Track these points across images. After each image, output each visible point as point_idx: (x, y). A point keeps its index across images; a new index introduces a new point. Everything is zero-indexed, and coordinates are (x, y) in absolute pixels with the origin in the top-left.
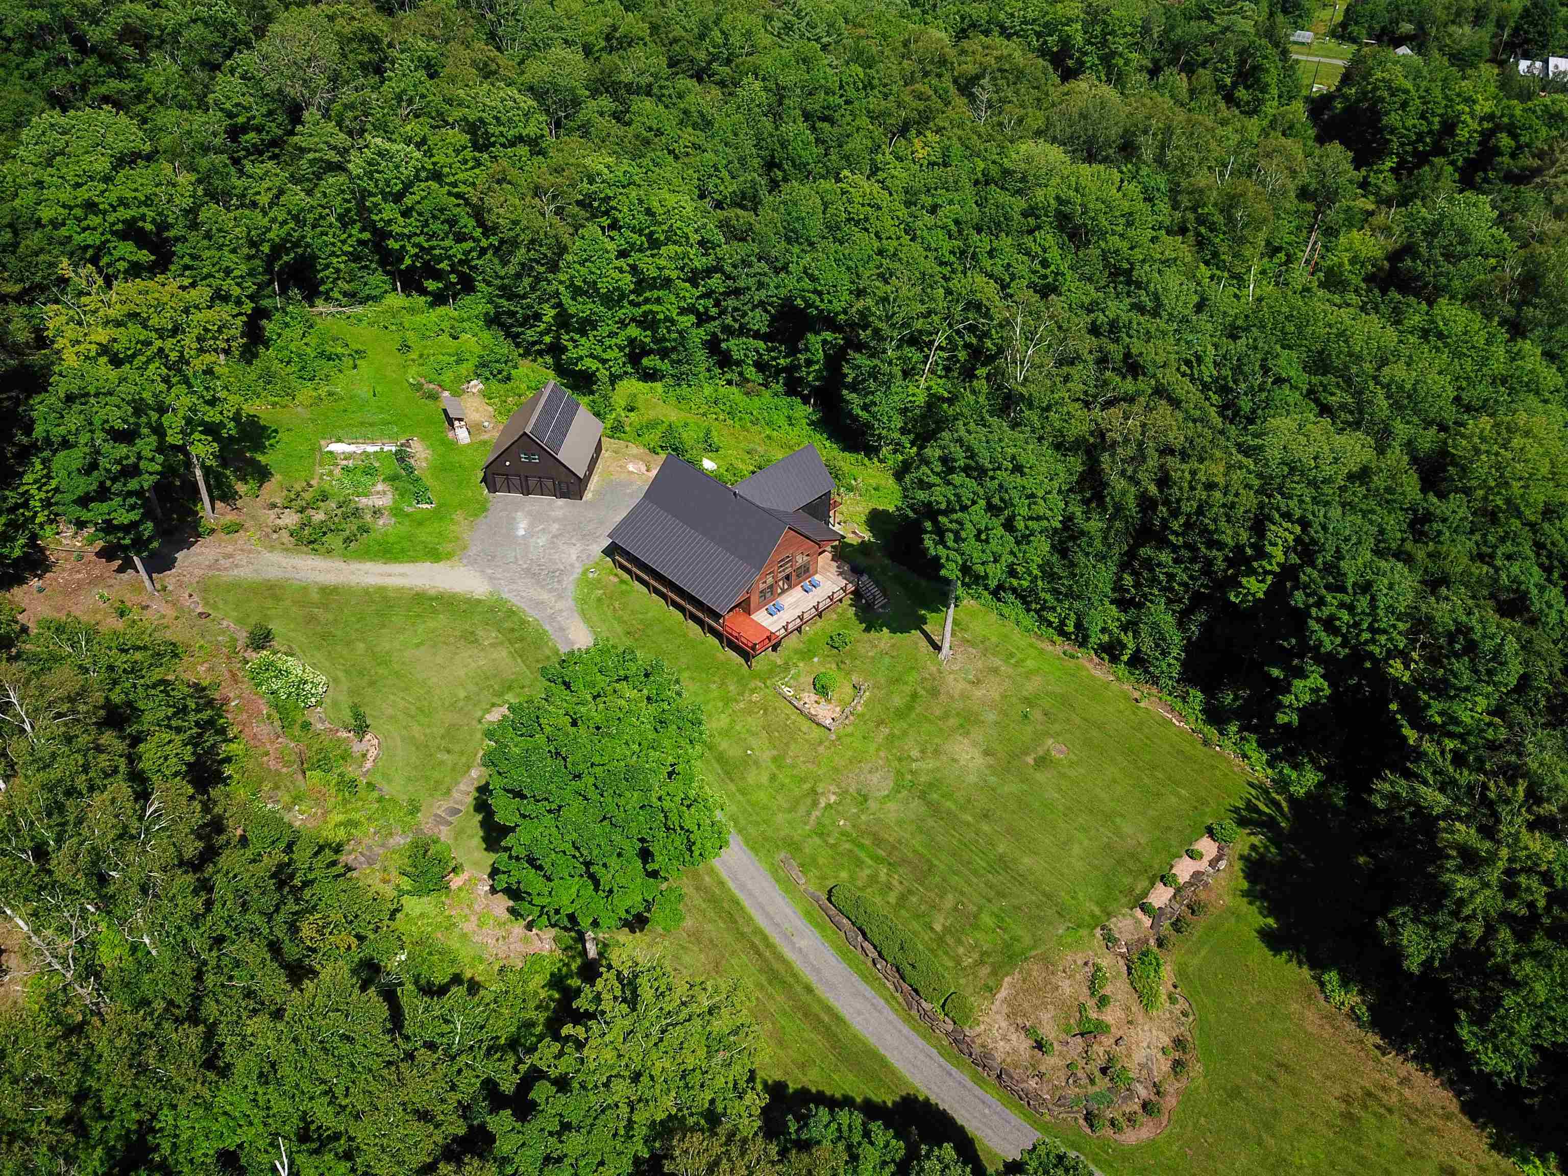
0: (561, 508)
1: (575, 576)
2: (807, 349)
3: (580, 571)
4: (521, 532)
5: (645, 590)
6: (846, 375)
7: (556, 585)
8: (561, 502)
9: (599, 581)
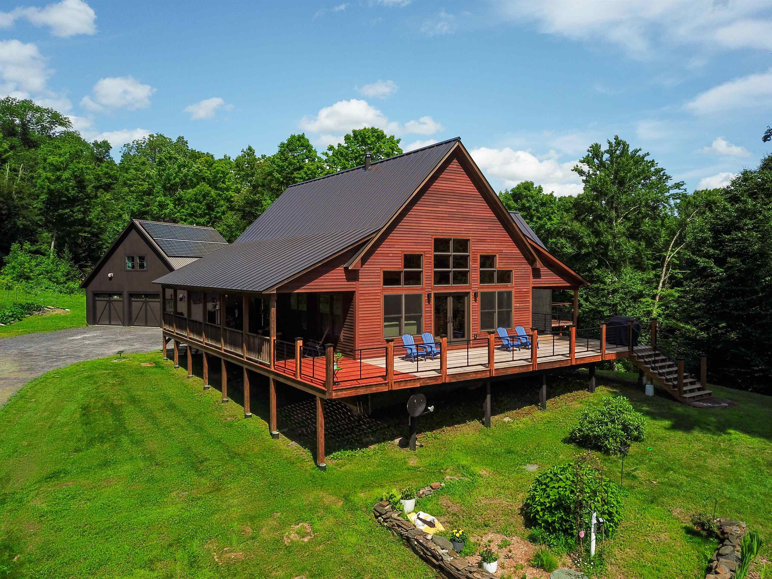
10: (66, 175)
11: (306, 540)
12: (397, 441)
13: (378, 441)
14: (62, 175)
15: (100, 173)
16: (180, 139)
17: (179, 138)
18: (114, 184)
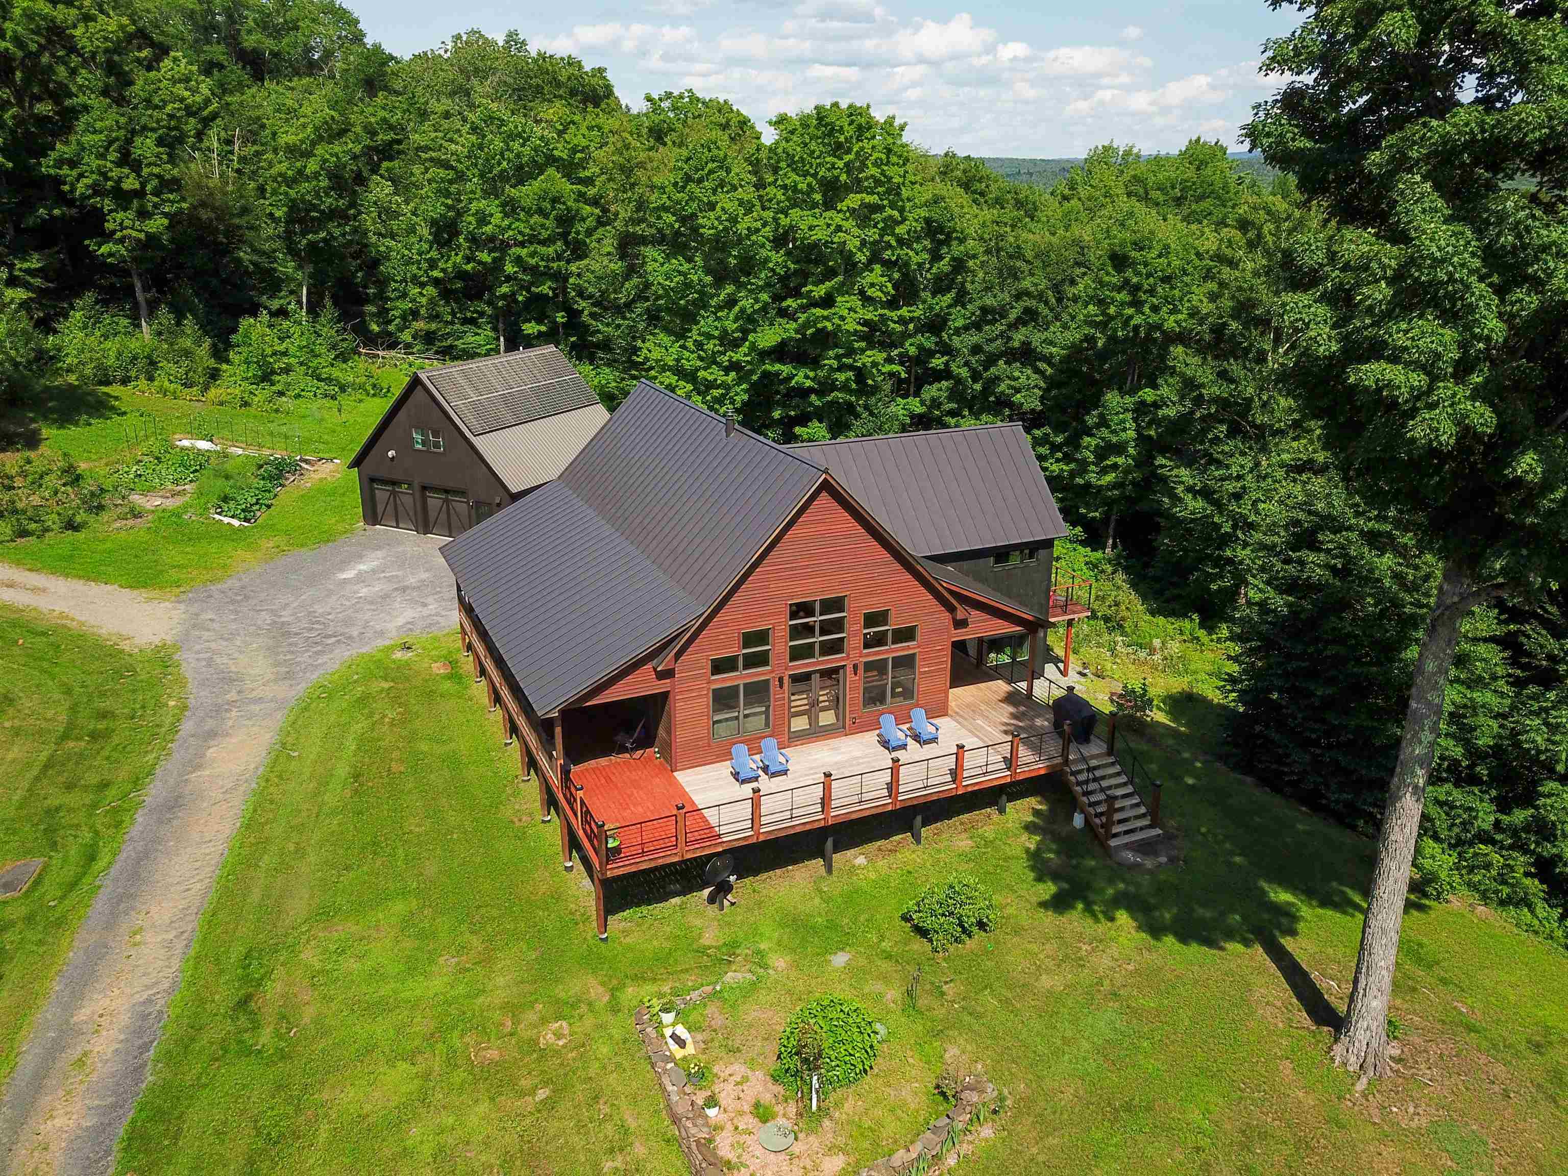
1: (366, 650)
3: (387, 643)
4: (348, 574)
5: (486, 697)
7: (303, 657)
9: (403, 668)
10: (312, 166)
11: (561, 1043)
12: (707, 892)
13: (683, 893)
14: (305, 167)
15: (373, 120)
16: (512, 37)
17: (510, 35)
18: (399, 142)
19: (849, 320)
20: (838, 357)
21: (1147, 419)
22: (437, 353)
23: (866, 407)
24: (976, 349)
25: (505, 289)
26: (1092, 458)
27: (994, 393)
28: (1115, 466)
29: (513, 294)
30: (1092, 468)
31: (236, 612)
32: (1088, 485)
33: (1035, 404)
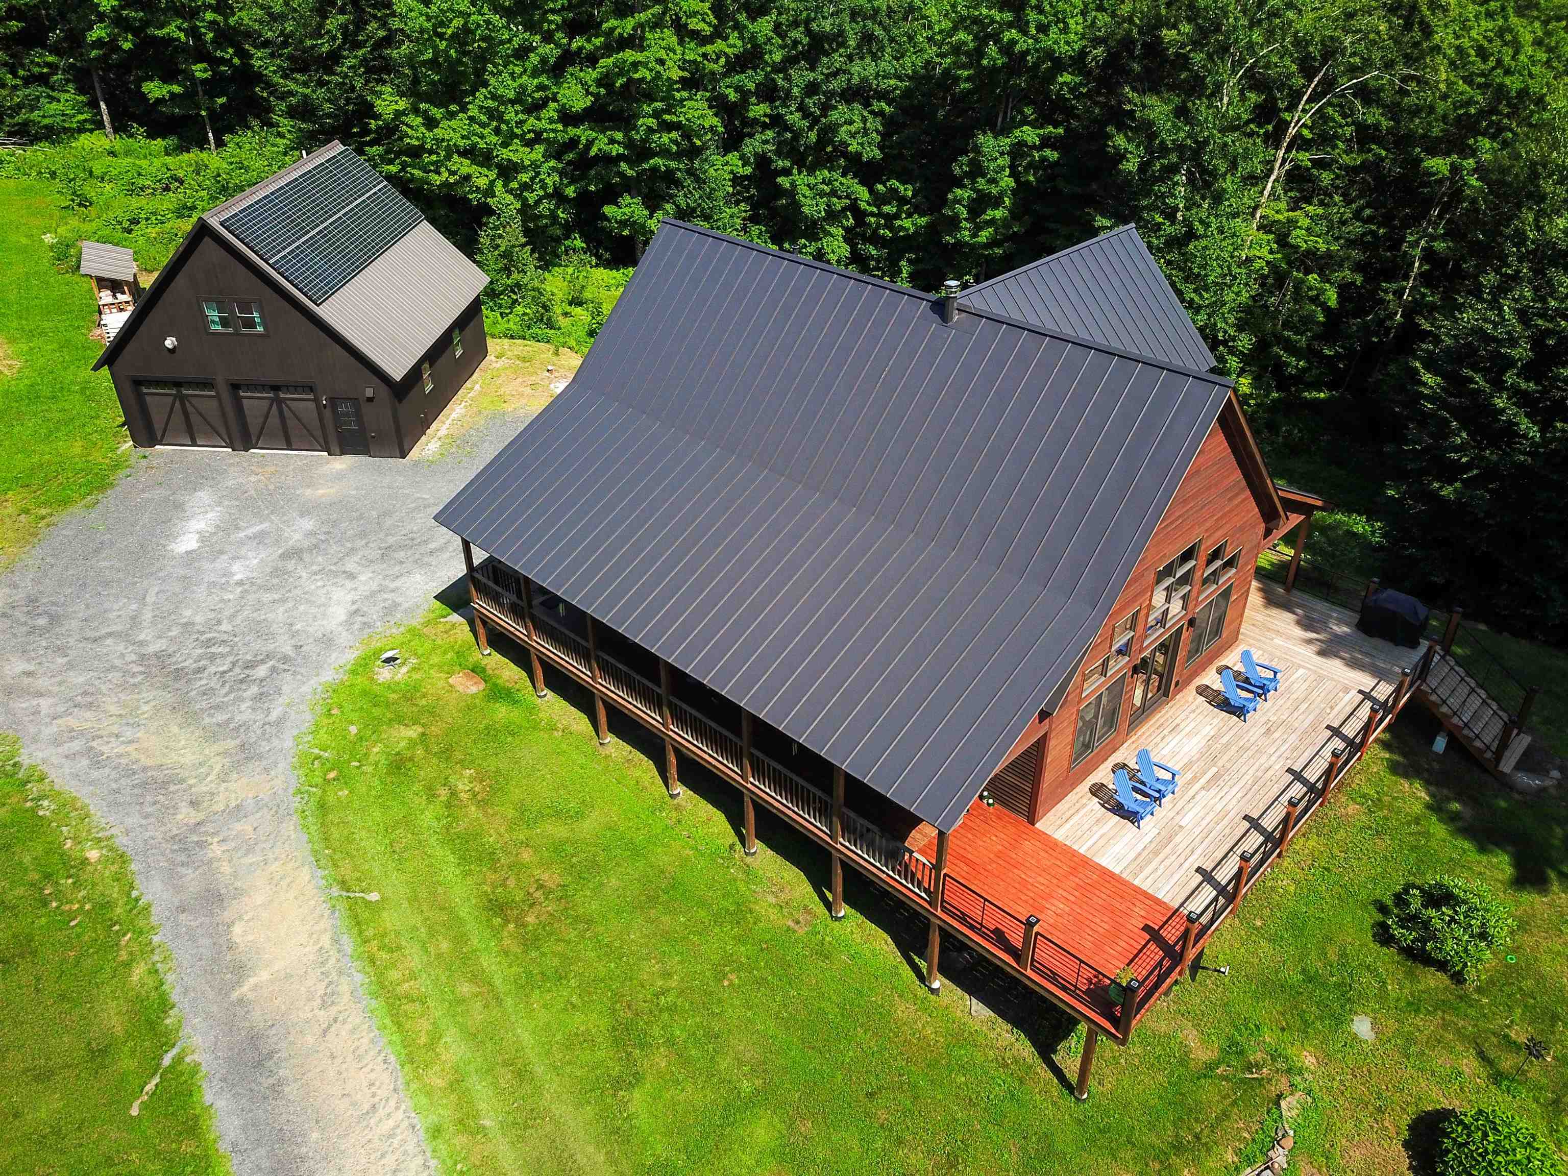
0: (340, 476)
1: (328, 676)
2: (977, 170)
3: (351, 656)
4: (187, 543)
5: (579, 722)
6: (1121, 156)
7: (244, 712)
8: (343, 463)
9: (410, 695)
19: (669, 63)
20: (656, 114)
21: (1025, 163)
22: (10, 134)
23: (691, 172)
24: (812, 89)
25: (98, 32)
26: (965, 214)
27: (831, 142)
28: (992, 222)
29: (114, 40)
30: (964, 224)
31: (61, 650)
32: (959, 244)
33: (873, 153)
